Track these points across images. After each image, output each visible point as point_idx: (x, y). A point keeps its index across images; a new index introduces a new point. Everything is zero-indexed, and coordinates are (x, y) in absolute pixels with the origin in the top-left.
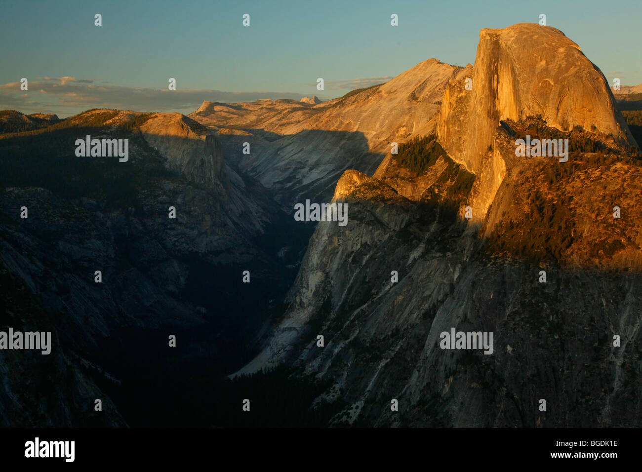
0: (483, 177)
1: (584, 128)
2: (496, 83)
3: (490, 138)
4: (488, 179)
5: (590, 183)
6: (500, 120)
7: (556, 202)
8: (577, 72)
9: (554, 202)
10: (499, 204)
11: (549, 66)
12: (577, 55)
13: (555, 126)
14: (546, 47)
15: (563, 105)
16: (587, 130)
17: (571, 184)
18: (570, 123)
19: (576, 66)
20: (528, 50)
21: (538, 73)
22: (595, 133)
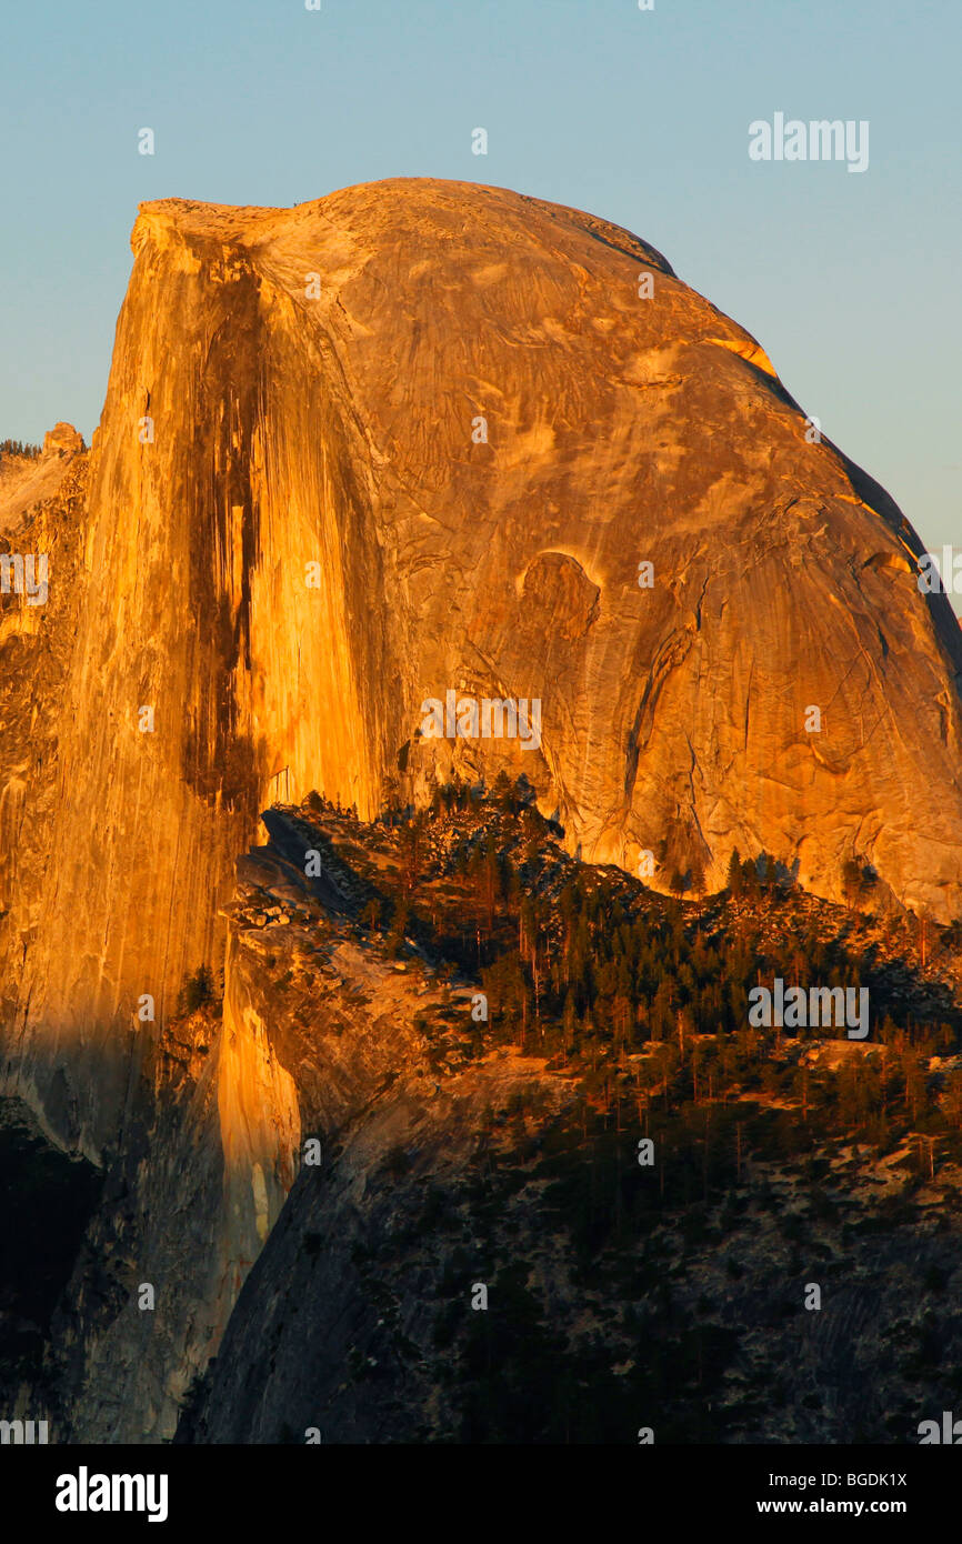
0: (150, 1182)
1: (803, 879)
2: (239, 558)
3: (199, 923)
4: (183, 1200)
5: (846, 1242)
6: (267, 804)
7: (630, 1364)
8: (749, 515)
9: (618, 1370)
10: (258, 1375)
11: (575, 467)
12: (748, 401)
13: (614, 857)
14: (554, 344)
15: (663, 721)
16: (818, 891)
17: (722, 1250)
18: (711, 839)
19: (743, 472)
20: (440, 355)
21: (509, 506)
22: (869, 909)
